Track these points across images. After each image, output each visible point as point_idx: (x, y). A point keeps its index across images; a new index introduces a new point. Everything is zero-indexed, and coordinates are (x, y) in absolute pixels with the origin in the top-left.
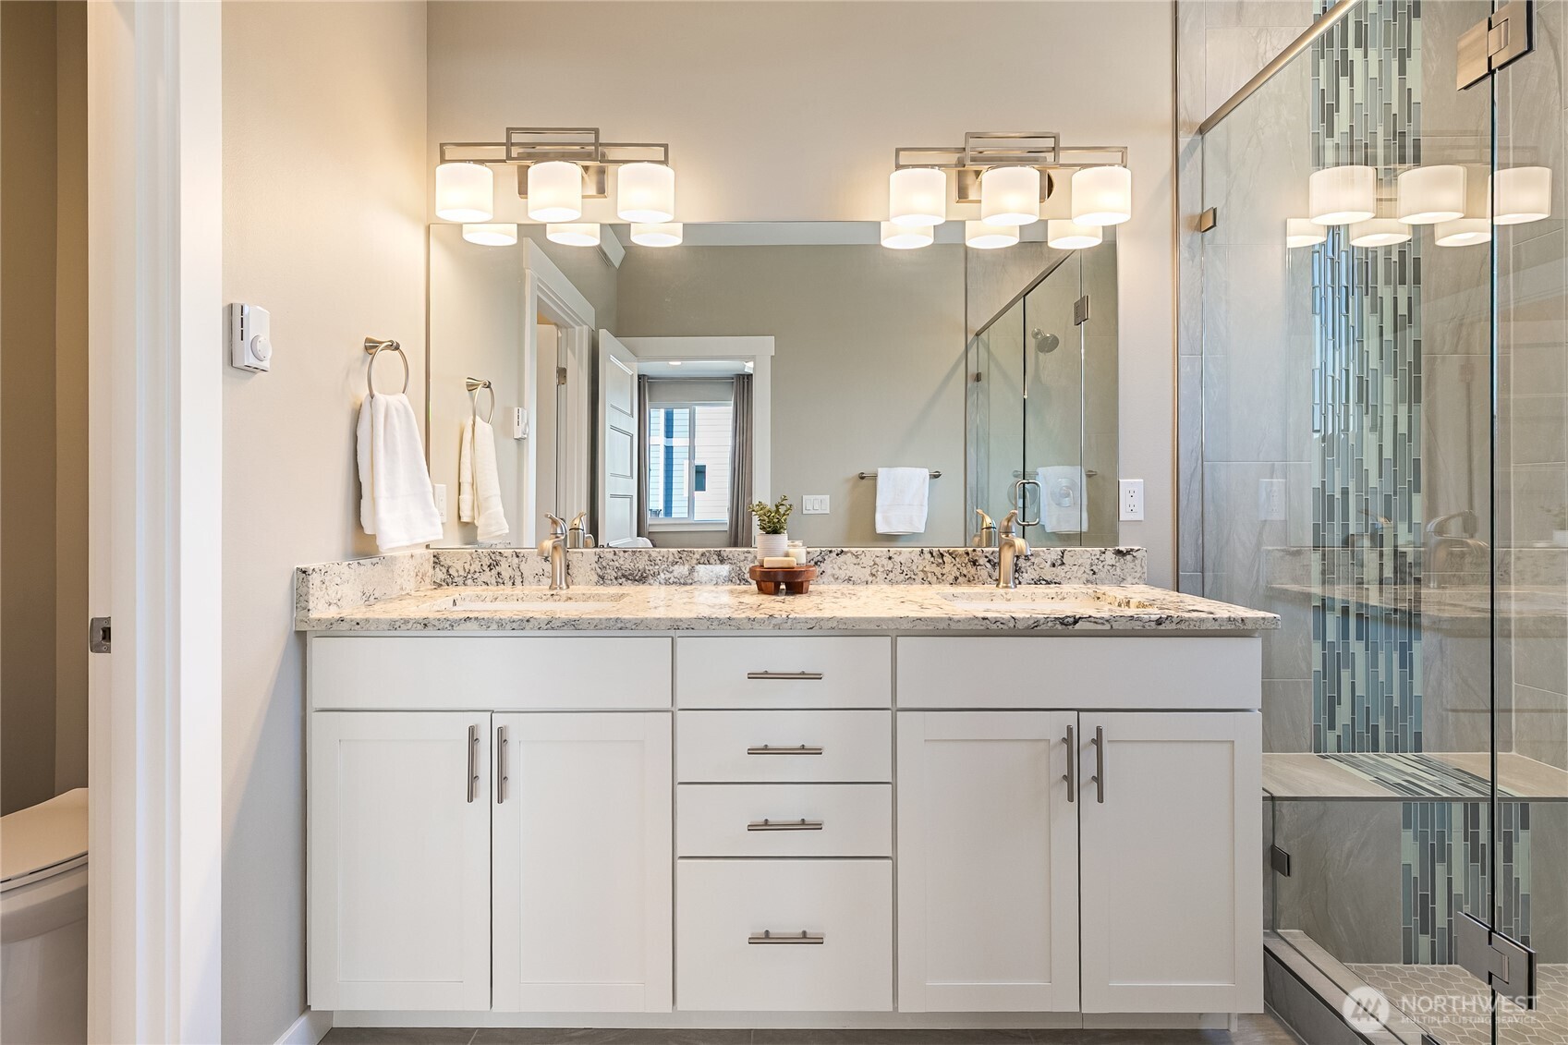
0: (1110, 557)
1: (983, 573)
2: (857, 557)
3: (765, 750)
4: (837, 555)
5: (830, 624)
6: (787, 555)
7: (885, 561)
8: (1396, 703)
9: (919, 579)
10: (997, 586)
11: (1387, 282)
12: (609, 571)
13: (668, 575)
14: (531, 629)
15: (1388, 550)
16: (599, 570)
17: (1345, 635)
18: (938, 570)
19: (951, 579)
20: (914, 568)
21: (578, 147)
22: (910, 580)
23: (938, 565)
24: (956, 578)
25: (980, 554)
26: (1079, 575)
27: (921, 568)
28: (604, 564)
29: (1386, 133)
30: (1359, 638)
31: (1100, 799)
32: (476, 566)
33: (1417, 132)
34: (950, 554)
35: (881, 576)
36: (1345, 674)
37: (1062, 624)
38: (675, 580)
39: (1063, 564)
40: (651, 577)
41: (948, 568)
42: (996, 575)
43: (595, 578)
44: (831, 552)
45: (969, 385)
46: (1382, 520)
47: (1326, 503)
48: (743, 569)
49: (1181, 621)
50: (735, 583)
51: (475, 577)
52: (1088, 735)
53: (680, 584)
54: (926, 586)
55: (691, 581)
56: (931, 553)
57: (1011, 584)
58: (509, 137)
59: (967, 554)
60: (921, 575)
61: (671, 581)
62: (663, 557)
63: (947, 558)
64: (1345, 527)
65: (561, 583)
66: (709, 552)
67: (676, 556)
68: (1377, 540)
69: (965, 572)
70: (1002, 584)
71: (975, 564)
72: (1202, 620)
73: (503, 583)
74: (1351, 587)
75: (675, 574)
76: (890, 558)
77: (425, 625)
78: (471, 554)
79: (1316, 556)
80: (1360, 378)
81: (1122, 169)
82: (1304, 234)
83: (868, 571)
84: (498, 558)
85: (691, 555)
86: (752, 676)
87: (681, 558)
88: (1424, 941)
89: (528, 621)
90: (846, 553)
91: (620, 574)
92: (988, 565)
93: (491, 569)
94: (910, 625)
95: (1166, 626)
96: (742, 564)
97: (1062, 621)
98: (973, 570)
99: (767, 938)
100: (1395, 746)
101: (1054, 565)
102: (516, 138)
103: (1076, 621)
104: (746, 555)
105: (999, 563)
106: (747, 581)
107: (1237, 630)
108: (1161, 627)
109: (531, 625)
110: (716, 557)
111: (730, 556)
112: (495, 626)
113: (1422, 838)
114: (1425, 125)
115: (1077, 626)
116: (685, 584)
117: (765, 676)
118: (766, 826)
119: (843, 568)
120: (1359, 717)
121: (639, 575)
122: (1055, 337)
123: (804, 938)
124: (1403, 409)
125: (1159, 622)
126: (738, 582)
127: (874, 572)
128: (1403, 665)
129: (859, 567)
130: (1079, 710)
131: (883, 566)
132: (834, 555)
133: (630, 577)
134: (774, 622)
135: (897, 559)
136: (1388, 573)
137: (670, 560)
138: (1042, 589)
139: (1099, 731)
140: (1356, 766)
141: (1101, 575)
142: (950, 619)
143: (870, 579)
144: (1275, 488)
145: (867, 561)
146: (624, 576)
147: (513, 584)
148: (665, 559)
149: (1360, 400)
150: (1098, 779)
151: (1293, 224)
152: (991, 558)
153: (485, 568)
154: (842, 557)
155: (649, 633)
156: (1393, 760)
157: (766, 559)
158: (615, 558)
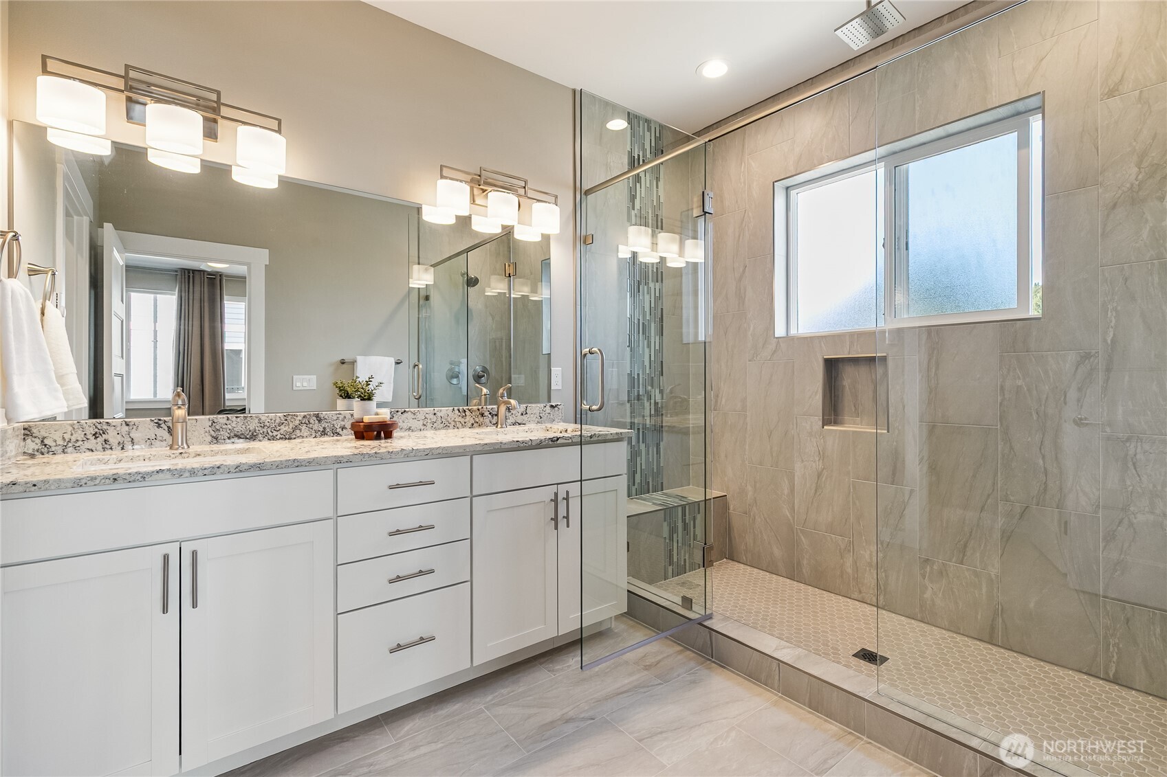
0: (548, 409)
1: (487, 421)
2: (414, 414)
3: (398, 532)
4: (402, 413)
5: (438, 451)
6: (377, 414)
7: (432, 416)
8: (655, 471)
9: (451, 426)
10: (497, 427)
11: (652, 281)
12: (222, 433)
13: (275, 433)
14: (222, 473)
15: (653, 401)
16: (213, 433)
17: (639, 442)
18: (462, 420)
19: (470, 425)
20: (449, 419)
21: (195, 99)
22: (446, 427)
23: (462, 417)
24: (473, 424)
25: (485, 409)
26: (534, 419)
27: (453, 419)
28: (218, 427)
29: (652, 213)
30: (643, 443)
31: (568, 526)
32: (79, 435)
33: (662, 216)
34: (469, 410)
35: (429, 425)
36: (638, 459)
37: (552, 441)
38: (281, 436)
39: (526, 413)
40: (260, 435)
41: (468, 418)
42: (494, 421)
43: (209, 438)
44: (397, 411)
45: (421, 303)
46: (650, 388)
47: (633, 381)
48: (336, 426)
49: (599, 436)
50: (330, 436)
51: (77, 445)
52: (562, 495)
53: (286, 439)
54: (456, 430)
55: (294, 436)
56: (459, 410)
57: (504, 426)
58: (127, 72)
59: (479, 410)
60: (453, 423)
61: (278, 437)
62: (271, 420)
63: (468, 413)
64: (639, 391)
65: (182, 444)
66: (310, 415)
67: (282, 418)
68: (649, 398)
69: (477, 421)
70: (499, 426)
71: (482, 416)
72: (607, 435)
73: (111, 449)
74: (641, 418)
75: (282, 431)
76: (435, 414)
77: (115, 479)
78: (72, 425)
79: (628, 405)
80: (643, 323)
81: (555, 205)
82: (624, 253)
83: (421, 422)
84: (105, 427)
85: (295, 417)
86: (391, 488)
87: (286, 420)
88: (670, 569)
89: (218, 467)
90: (408, 412)
91: (232, 434)
92: (490, 416)
93: (96, 438)
94: (481, 448)
95: (594, 439)
96: (335, 422)
97: (552, 440)
98: (481, 419)
99: (399, 647)
100: (655, 491)
101: (522, 414)
102: (132, 74)
103: (558, 439)
104: (338, 416)
105: (496, 415)
106: (339, 434)
107: (618, 439)
108: (592, 439)
109: (221, 470)
110: (315, 418)
111: (326, 417)
112: (187, 474)
113: (669, 525)
114: (664, 213)
115: (558, 442)
116: (290, 439)
117: (398, 486)
118: (398, 579)
119: (406, 422)
120: (643, 479)
121: (250, 434)
122: (477, 278)
123: (422, 640)
124: (657, 338)
125: (591, 437)
126: (332, 435)
127: (425, 423)
128: (657, 454)
129: (416, 421)
130: (558, 484)
131: (431, 419)
132: (400, 413)
133: (242, 436)
134: (404, 452)
135: (439, 414)
136: (653, 412)
137: (277, 421)
138: (517, 427)
139: (567, 492)
140: (644, 500)
141: (544, 418)
142: (501, 443)
143: (422, 428)
144: (614, 373)
145: (421, 416)
146: (236, 436)
147: (123, 449)
148: (272, 421)
149: (643, 334)
150: (567, 517)
151: (621, 247)
152: (491, 411)
153: (89, 436)
154: (405, 415)
155: (319, 468)
156: (655, 495)
157: (365, 417)
158: (227, 422)
